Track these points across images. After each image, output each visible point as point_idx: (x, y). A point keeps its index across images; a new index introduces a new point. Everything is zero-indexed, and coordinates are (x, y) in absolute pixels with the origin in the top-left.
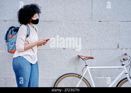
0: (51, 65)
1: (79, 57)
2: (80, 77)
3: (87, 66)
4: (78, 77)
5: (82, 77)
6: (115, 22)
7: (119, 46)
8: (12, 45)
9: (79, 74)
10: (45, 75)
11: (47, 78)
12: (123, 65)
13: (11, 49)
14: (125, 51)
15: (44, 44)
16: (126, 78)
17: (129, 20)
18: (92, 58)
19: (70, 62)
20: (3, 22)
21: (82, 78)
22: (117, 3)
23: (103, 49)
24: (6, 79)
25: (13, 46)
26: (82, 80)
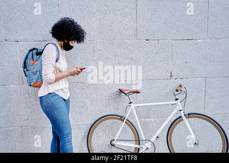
0: (83, 104)
1: (121, 91)
2: (122, 119)
3: (131, 103)
4: (121, 119)
5: (125, 118)
6: (167, 41)
7: (173, 74)
8: (36, 74)
9: (121, 115)
10: (75, 119)
11: (78, 123)
12: (177, 100)
13: (34, 81)
14: (179, 82)
15: (78, 74)
16: (181, 117)
17: (184, 38)
18: (138, 92)
19: (109, 99)
20: (14, 43)
21: (125, 120)
22: (169, 14)
23: (152, 80)
24: (22, 127)
25: (37, 76)
26: (126, 122)
